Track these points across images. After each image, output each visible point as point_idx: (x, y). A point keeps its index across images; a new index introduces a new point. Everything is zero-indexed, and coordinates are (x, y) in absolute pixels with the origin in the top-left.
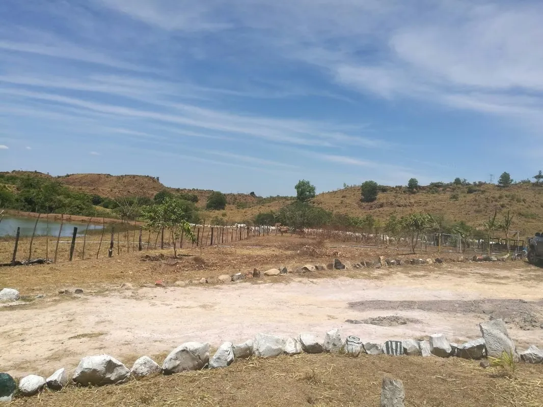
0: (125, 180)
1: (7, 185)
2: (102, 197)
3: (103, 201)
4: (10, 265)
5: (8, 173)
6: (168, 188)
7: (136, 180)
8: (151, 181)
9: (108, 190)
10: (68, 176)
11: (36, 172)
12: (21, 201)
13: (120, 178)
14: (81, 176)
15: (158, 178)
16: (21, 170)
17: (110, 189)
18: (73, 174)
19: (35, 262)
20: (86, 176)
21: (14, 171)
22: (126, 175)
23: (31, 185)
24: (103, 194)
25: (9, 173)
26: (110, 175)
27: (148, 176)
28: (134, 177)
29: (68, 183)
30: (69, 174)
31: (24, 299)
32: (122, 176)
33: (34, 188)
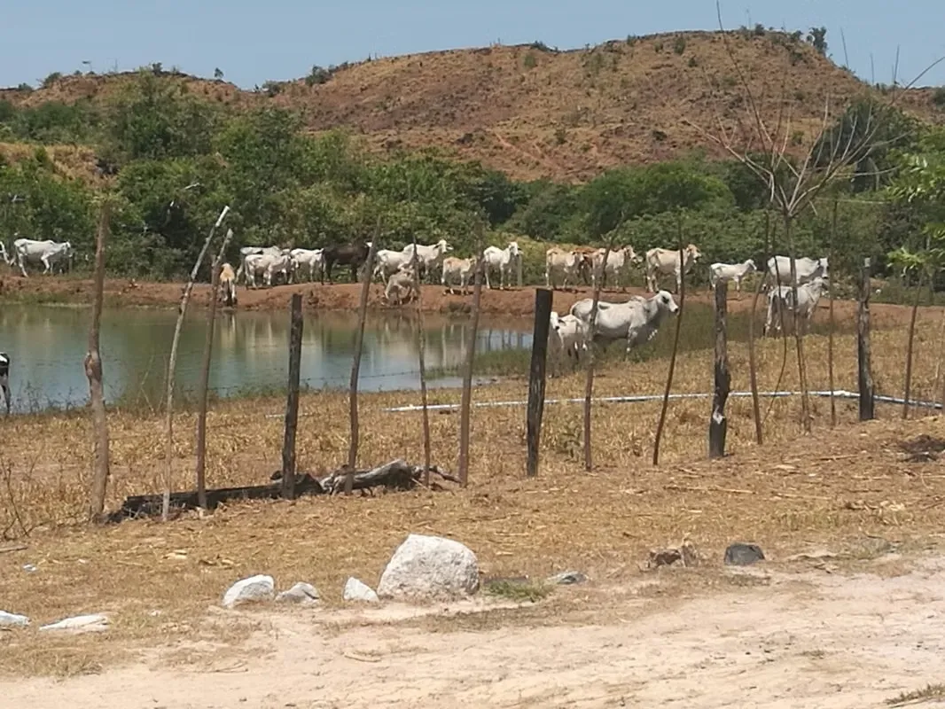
0: (637, 68)
1: (50, 151)
2: (513, 180)
3: (524, 201)
4: (273, 493)
5: (24, 90)
6: (883, 90)
7: (693, 63)
8: (783, 58)
9: (542, 135)
10: (320, 77)
11: (157, 71)
12: (134, 230)
13: (606, 57)
14: (387, 70)
15: (819, 35)
16: (85, 71)
17: (551, 132)
18: (345, 66)
19: (377, 480)
20: (416, 67)
21: (54, 78)
22: (631, 41)
23: (166, 138)
24: (520, 162)
25: (31, 91)
26: (544, 49)
27: (759, 31)
28: (680, 42)
29: (324, 115)
30: (326, 68)
31: (497, 584)
32: (610, 46)
33: (184, 150)
